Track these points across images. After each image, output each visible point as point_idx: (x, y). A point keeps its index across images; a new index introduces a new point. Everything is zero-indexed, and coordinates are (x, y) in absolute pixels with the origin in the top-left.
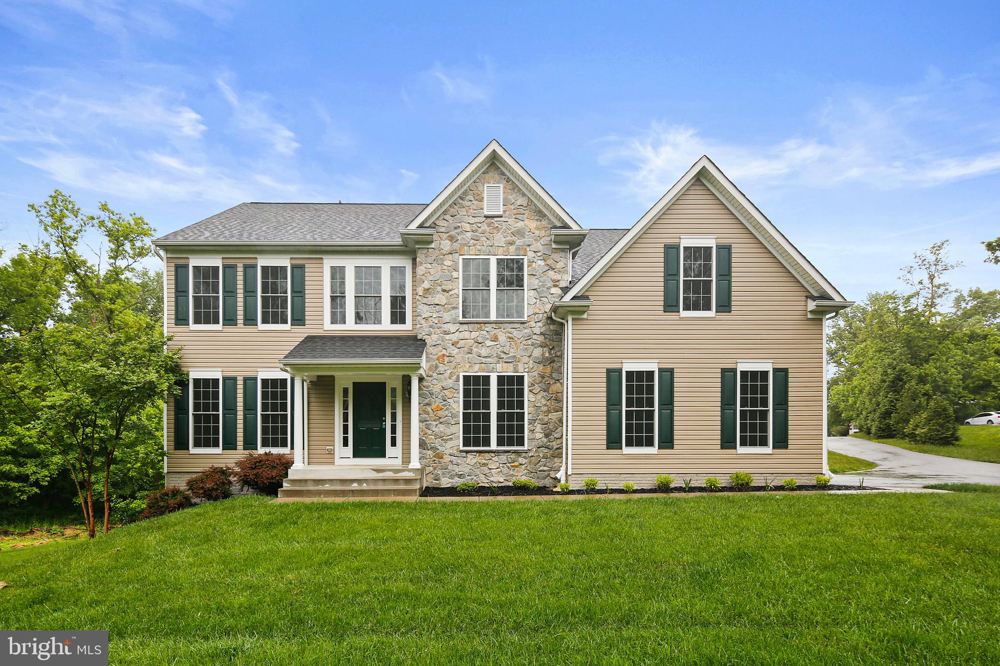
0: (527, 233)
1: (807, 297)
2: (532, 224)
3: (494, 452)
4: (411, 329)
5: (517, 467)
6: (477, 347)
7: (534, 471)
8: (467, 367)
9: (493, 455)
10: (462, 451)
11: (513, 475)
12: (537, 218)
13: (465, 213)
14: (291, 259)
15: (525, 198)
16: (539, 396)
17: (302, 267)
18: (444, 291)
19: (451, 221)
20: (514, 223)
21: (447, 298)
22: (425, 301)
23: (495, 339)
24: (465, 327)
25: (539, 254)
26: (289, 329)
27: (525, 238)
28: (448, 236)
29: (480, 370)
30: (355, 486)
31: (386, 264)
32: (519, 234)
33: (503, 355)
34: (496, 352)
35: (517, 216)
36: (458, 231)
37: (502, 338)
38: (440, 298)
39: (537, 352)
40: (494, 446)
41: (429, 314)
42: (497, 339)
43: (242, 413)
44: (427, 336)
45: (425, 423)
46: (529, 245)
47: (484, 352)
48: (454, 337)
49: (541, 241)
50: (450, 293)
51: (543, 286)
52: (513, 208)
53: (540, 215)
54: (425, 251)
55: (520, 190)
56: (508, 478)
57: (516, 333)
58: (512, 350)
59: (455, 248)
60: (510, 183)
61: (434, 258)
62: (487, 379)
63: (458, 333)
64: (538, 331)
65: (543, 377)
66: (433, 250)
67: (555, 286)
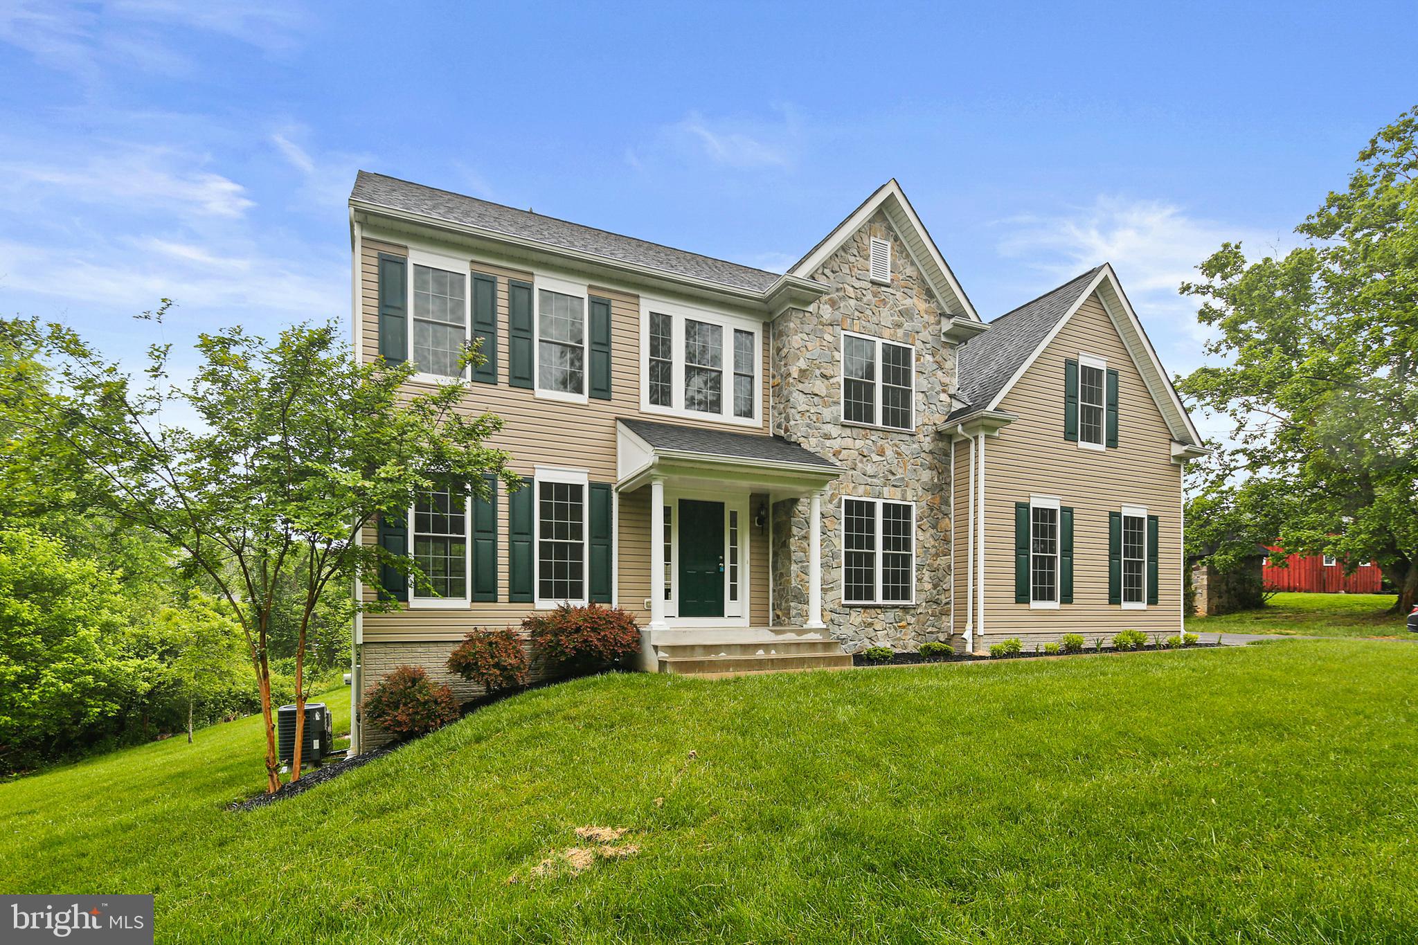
0: (916, 316)
1: (1171, 440)
2: (922, 306)
3: (881, 608)
4: (761, 426)
5: (904, 627)
6: (861, 461)
7: (922, 633)
8: (851, 488)
9: (879, 611)
10: (844, 606)
11: (899, 639)
12: (925, 297)
13: (848, 272)
14: (590, 287)
15: (913, 268)
16: (928, 535)
17: (607, 305)
18: (824, 376)
19: (832, 278)
20: (901, 298)
21: (827, 389)
22: (800, 386)
23: (881, 453)
24: (848, 432)
25: (928, 346)
26: (586, 403)
27: (913, 321)
28: (830, 299)
29: (866, 494)
30: (760, 654)
31: (729, 323)
32: (907, 315)
33: (890, 477)
34: (882, 471)
35: (906, 290)
36: (841, 294)
37: (889, 453)
38: (820, 387)
39: (926, 476)
40: (879, 599)
41: (806, 407)
42: (884, 453)
43: (506, 538)
44: (803, 439)
45: (800, 564)
46: (918, 332)
47: (870, 469)
48: (836, 444)
49: (930, 329)
50: (831, 381)
51: (932, 389)
52: (901, 277)
53: (930, 294)
54: (801, 315)
55: (908, 256)
56: (896, 642)
57: (903, 447)
58: (901, 471)
59: (837, 318)
60: (898, 243)
61: (811, 326)
62: (871, 506)
63: (839, 439)
64: (927, 447)
65: (932, 510)
66: (810, 314)
67: (944, 391)
